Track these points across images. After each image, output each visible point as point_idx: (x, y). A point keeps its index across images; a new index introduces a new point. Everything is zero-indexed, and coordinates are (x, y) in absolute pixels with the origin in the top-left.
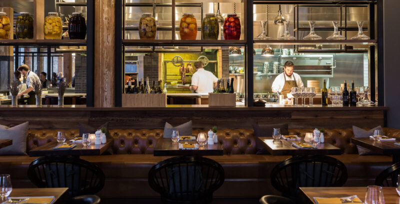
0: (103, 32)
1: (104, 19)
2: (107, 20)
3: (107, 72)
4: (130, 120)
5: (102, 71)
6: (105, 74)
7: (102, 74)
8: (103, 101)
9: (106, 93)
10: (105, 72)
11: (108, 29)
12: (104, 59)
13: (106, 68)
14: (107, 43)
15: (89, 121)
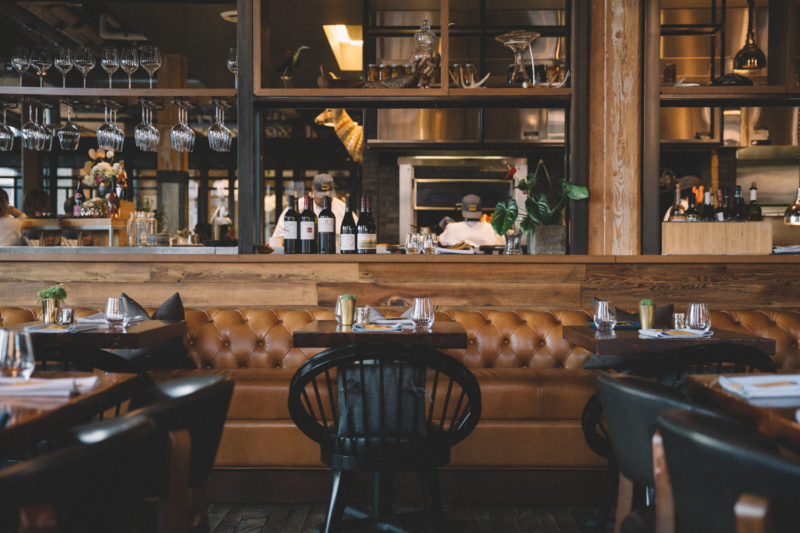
0: (610, 70)
1: (614, 37)
2: (621, 40)
3: (622, 170)
4: (683, 287)
5: (609, 167)
6: (615, 174)
7: (608, 174)
8: (612, 241)
9: (618, 222)
10: (615, 168)
11: (623, 61)
12: (613, 134)
13: (619, 158)
14: (622, 98)
15: (582, 289)
